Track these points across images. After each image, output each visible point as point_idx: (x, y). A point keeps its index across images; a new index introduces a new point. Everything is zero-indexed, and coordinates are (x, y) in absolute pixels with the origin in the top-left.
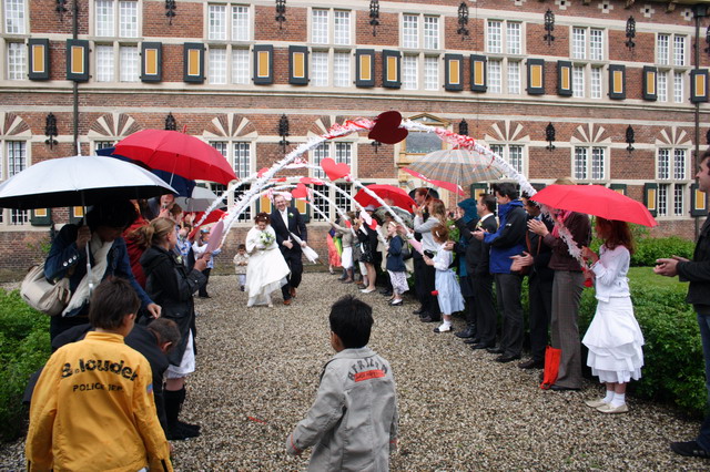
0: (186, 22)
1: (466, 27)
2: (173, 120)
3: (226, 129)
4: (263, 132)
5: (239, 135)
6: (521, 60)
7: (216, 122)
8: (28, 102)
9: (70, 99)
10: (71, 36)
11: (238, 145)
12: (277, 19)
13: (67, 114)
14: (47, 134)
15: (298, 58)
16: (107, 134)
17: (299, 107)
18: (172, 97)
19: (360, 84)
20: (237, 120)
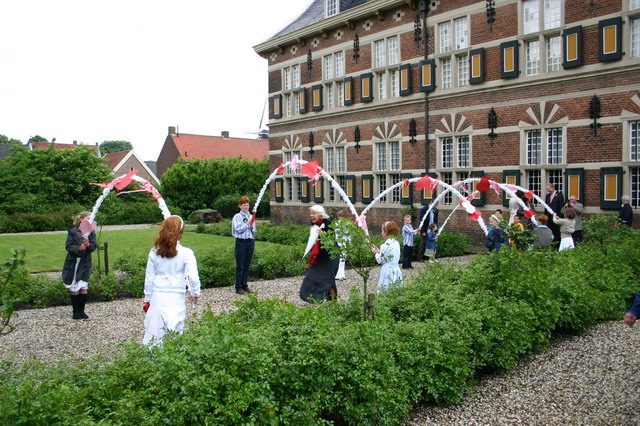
0: (504, 24)
2: (495, 114)
3: (539, 117)
4: (573, 117)
5: (551, 122)
7: (530, 111)
8: (400, 112)
9: (424, 106)
10: (423, 58)
13: (421, 118)
14: (410, 135)
15: (609, 32)
16: (447, 131)
17: (613, 84)
18: (493, 95)
20: (549, 107)
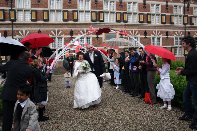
0: (43, 4)
1: (122, 4)
2: (40, 31)
3: (55, 34)
4: (66, 35)
5: (59, 36)
6: (137, 13)
7: (52, 32)
9: (11, 26)
10: (10, 8)
11: (59, 38)
12: (69, 3)
13: (10, 30)
14: (4, 36)
15: (75, 14)
16: (21, 36)
17: (76, 27)
18: (40, 25)
19: (92, 21)
20: (58, 31)
